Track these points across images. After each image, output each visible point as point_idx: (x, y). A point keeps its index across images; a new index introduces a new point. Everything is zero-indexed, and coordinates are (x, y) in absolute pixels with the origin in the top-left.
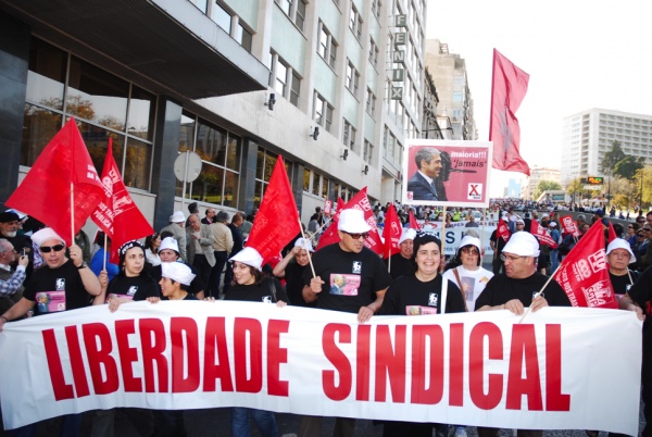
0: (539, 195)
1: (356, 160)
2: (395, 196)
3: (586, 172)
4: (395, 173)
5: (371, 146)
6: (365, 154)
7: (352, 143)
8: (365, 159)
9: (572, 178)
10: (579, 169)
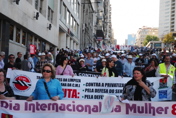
0: (146, 44)
1: (43, 20)
2: (66, 44)
3: (173, 30)
4: (66, 30)
5: (52, 12)
6: (49, 16)
7: (41, 9)
8: (48, 19)
9: (166, 33)
10: (169, 29)
